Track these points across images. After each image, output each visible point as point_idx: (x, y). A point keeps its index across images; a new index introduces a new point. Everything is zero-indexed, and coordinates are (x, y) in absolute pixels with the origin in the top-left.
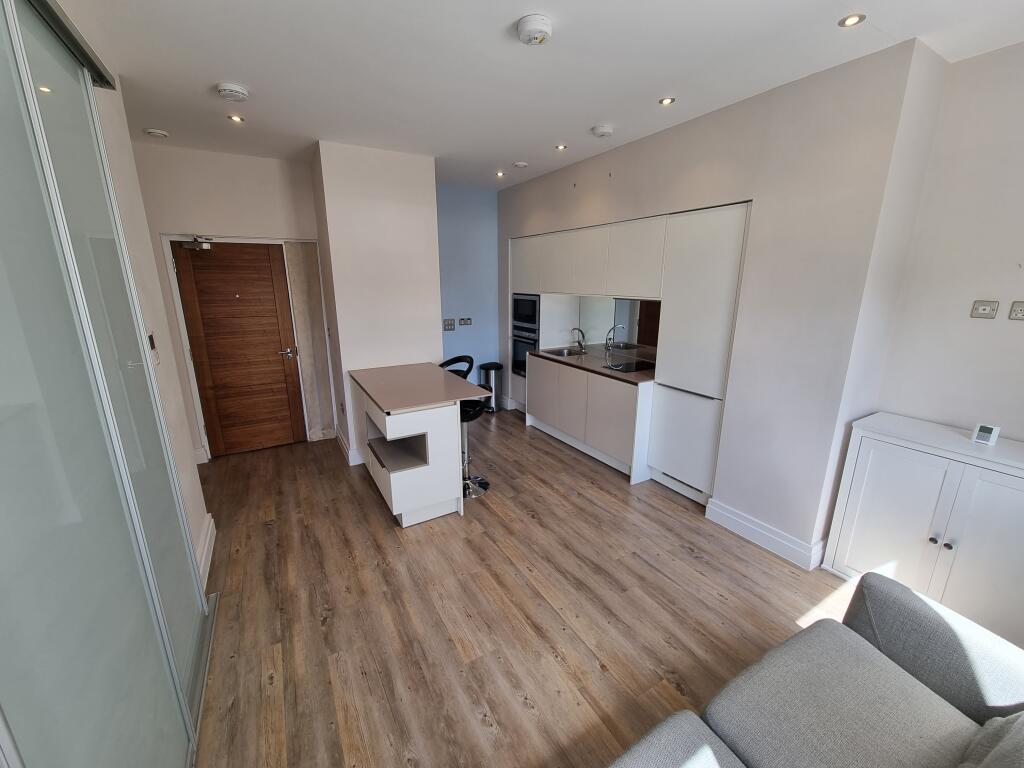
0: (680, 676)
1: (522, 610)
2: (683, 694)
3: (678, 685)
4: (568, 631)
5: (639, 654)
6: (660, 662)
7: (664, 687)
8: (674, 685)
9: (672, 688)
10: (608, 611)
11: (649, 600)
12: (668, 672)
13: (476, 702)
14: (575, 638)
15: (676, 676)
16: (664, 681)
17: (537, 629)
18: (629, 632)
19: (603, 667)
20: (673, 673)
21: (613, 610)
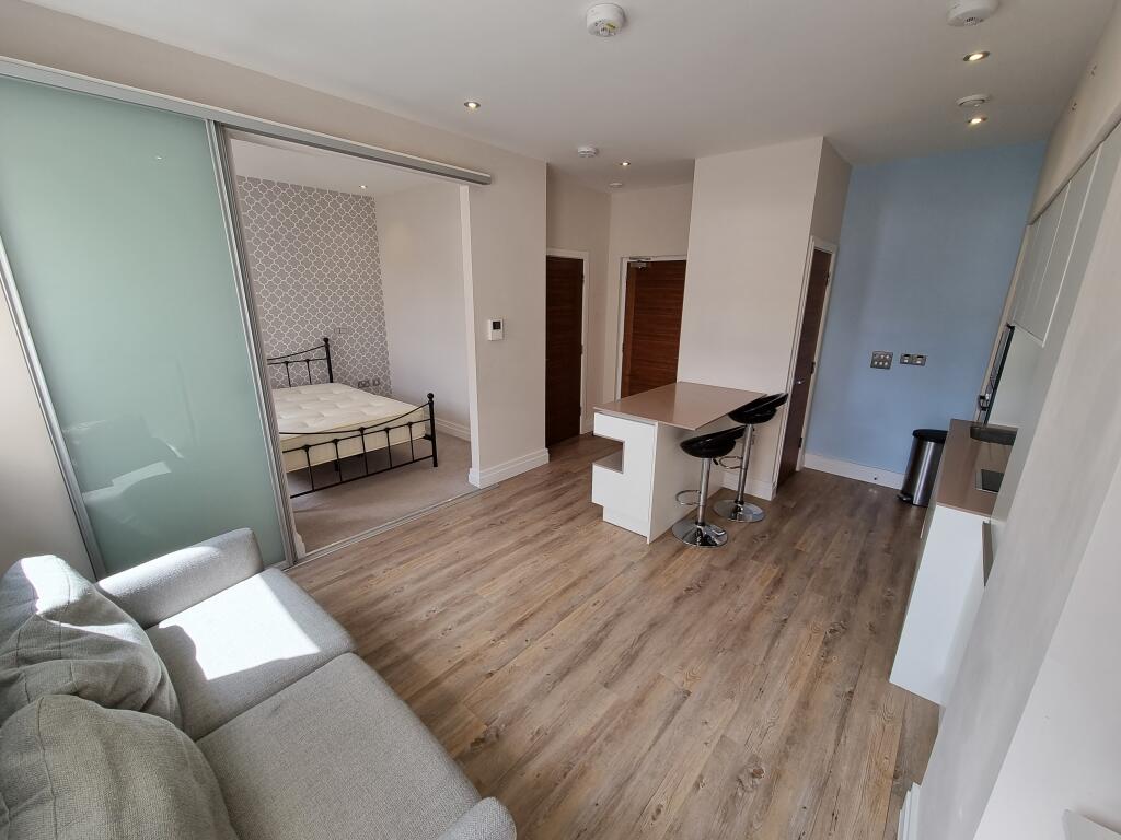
0: (493, 743)
1: (539, 609)
2: (472, 744)
3: (483, 740)
4: (526, 644)
5: (514, 704)
6: (510, 723)
7: (478, 727)
8: (482, 737)
9: (479, 733)
10: (565, 672)
11: (601, 711)
12: (498, 730)
13: (444, 604)
14: (518, 650)
15: (495, 739)
16: (485, 727)
17: (521, 623)
18: (540, 694)
19: (491, 674)
20: (497, 736)
21: (568, 677)
